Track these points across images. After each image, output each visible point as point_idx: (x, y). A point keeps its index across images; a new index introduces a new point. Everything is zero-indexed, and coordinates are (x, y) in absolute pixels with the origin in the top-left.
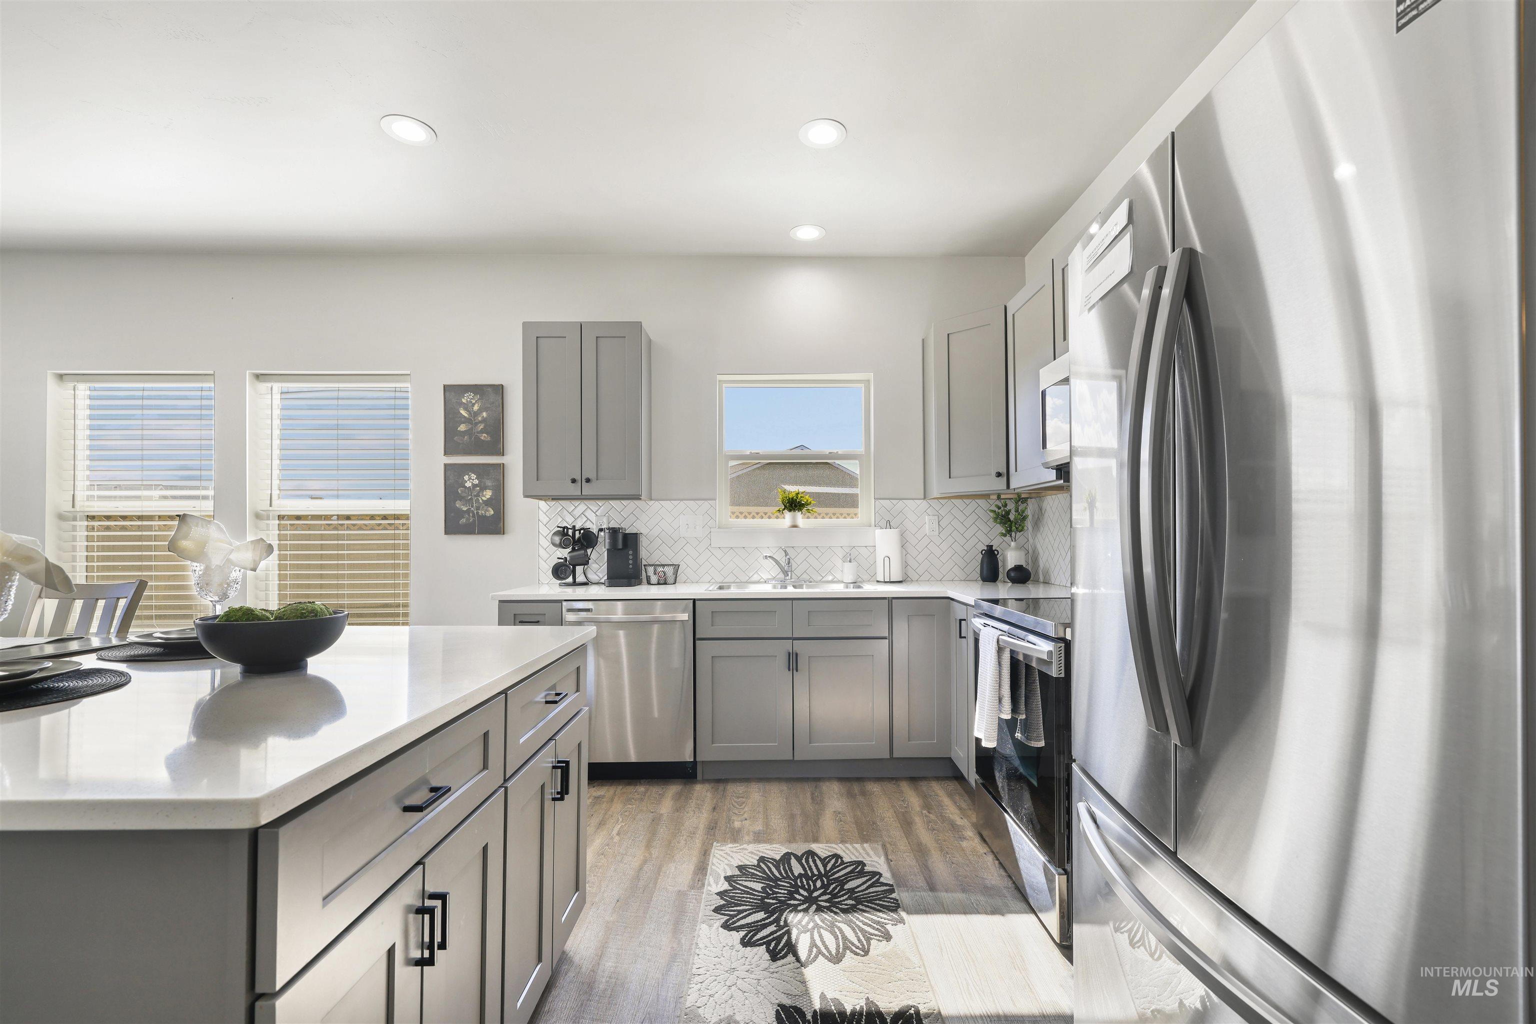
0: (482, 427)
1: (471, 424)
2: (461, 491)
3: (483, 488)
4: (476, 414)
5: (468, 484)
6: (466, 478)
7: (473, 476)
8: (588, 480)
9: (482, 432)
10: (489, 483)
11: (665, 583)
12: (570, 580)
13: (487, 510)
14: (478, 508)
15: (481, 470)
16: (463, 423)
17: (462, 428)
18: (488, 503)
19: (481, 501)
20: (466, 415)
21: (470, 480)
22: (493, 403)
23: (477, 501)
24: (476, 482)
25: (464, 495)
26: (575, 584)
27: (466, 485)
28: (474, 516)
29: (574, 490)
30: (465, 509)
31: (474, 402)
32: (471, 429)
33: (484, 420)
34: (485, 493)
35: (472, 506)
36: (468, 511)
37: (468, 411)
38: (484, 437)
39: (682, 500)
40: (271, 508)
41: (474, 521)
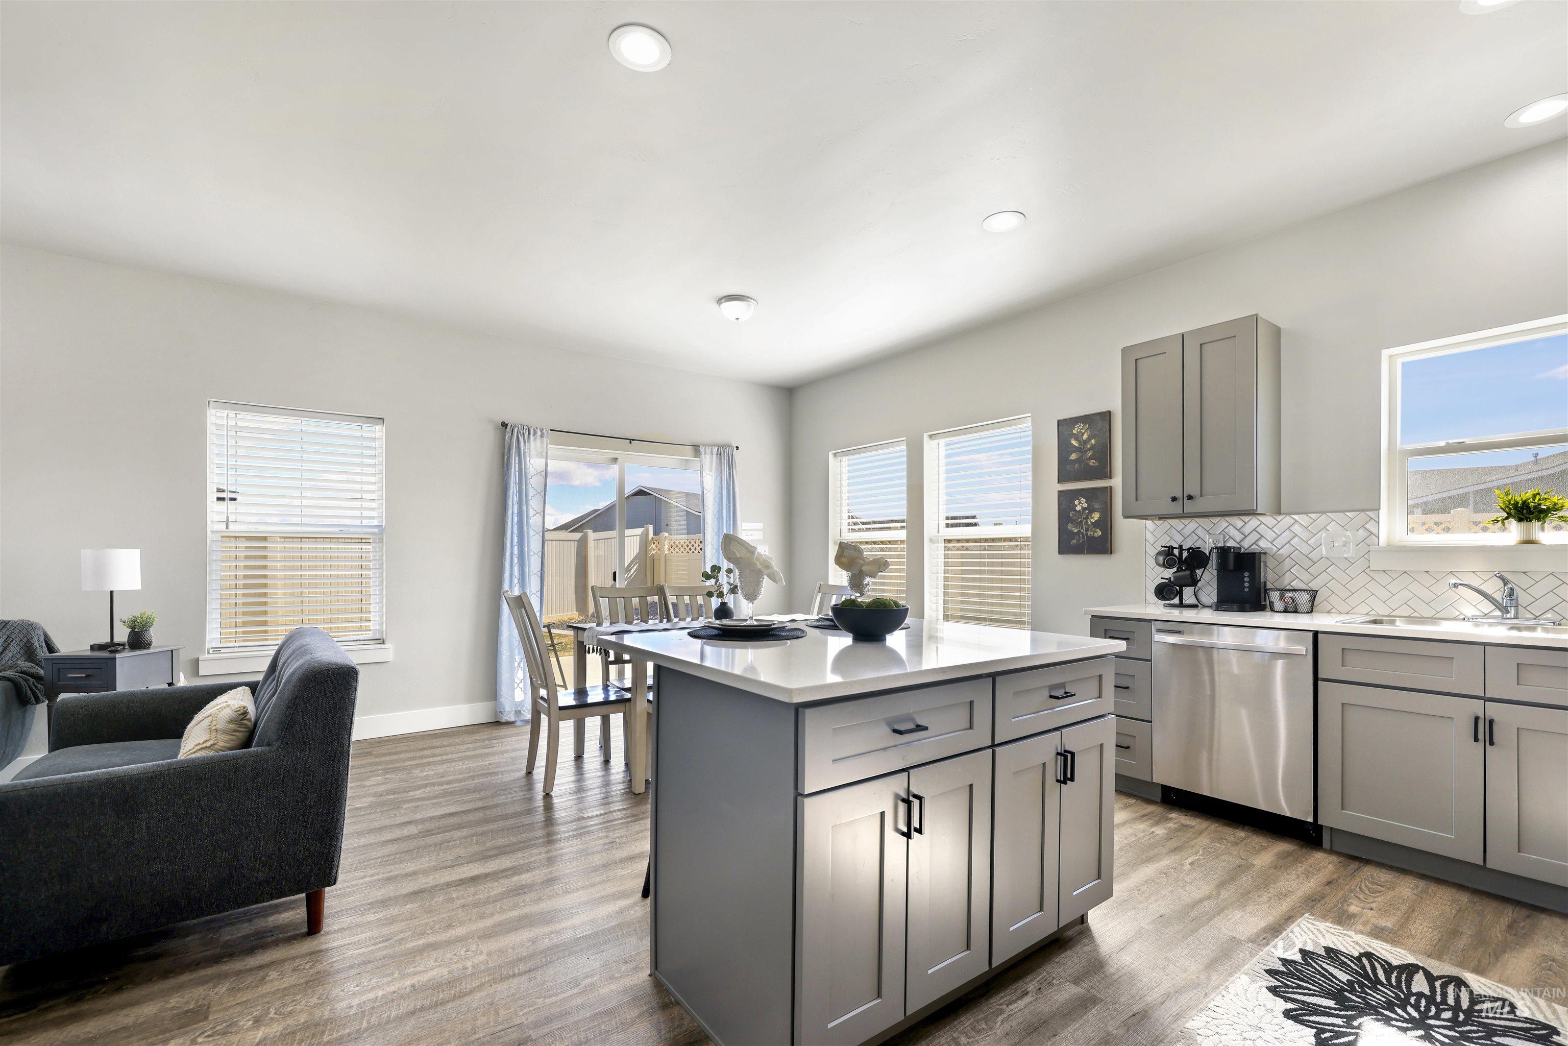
0: (1090, 454)
1: (1081, 452)
2: (1072, 514)
3: (1091, 510)
4: (1086, 442)
5: (1078, 508)
6: (1077, 502)
7: (1083, 500)
8: (1190, 498)
9: (1090, 458)
10: (1097, 506)
11: (1296, 612)
12: (1176, 601)
13: (1095, 532)
14: (1087, 530)
15: (1088, 494)
16: (1074, 452)
17: (1073, 457)
18: (1096, 524)
19: (1090, 523)
20: (1077, 445)
21: (1080, 504)
22: (1101, 429)
23: (1086, 523)
24: (1085, 505)
25: (1075, 518)
26: (1181, 605)
27: (1077, 508)
28: (1083, 537)
29: (1176, 508)
30: (1076, 531)
31: (1083, 431)
32: (1081, 457)
33: (1093, 447)
34: (1093, 515)
35: (1082, 528)
36: (1079, 532)
37: (1078, 441)
38: (1092, 463)
39: (1324, 512)
40: (939, 535)
41: (1084, 541)
